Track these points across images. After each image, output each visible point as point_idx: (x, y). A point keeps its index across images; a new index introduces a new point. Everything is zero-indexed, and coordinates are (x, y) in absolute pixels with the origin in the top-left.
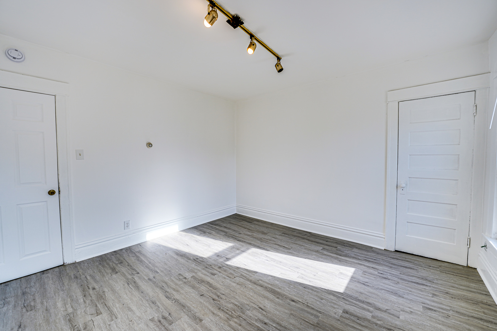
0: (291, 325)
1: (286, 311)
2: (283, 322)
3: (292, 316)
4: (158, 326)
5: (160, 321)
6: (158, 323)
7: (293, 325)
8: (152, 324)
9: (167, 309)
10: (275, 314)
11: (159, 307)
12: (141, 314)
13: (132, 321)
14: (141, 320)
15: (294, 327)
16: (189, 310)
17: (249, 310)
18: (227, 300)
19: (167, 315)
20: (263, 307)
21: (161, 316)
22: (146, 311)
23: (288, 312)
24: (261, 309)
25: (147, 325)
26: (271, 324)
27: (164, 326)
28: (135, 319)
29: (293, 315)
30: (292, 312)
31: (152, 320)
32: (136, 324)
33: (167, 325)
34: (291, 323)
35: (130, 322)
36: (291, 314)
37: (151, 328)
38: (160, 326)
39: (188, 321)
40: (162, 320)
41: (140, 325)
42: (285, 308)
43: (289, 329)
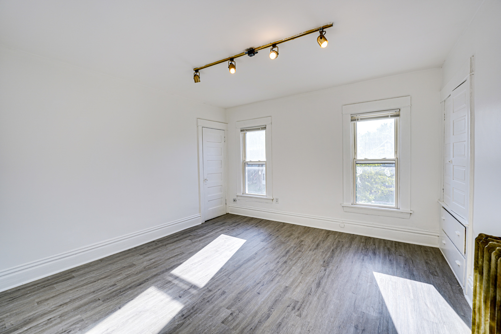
4: (304, 308)
5: (298, 310)
6: (301, 309)
8: (304, 313)
9: (284, 310)
11: (284, 318)
12: (298, 327)
13: (308, 330)
14: (305, 323)
16: (279, 296)
19: (290, 308)
21: (294, 311)
22: (292, 325)
25: (306, 315)
27: (301, 305)
28: (305, 329)
31: (300, 315)
32: (310, 325)
33: (299, 303)
35: (311, 330)
37: (308, 312)
38: (303, 307)
39: (290, 293)
40: (297, 308)
41: (309, 320)
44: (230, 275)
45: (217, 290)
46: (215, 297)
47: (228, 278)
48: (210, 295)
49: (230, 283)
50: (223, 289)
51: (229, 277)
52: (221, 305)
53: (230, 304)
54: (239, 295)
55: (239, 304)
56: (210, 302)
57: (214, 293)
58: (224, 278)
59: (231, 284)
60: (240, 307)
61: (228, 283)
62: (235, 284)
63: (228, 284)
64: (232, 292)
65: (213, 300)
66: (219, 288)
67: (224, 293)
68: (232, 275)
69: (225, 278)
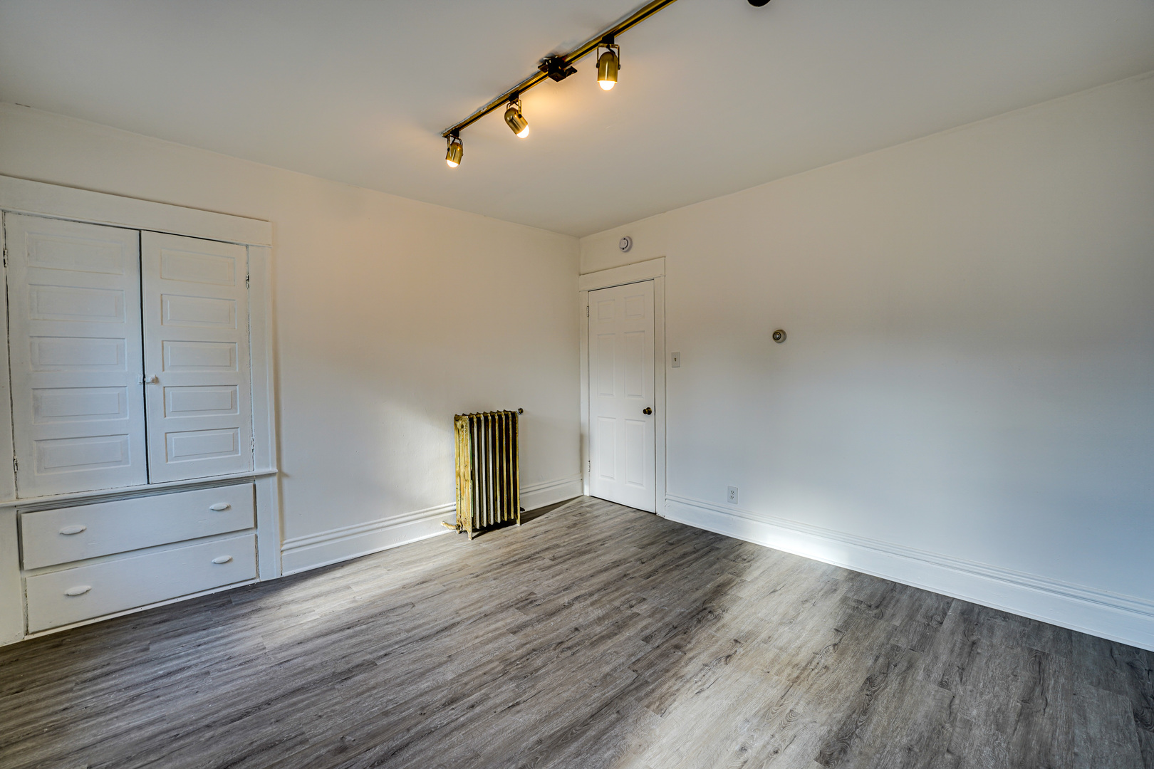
0: (447, 747)
1: (489, 748)
2: (463, 734)
3: (469, 755)
7: (446, 750)
10: (492, 725)
15: (440, 751)
17: (517, 687)
18: (555, 659)
20: (518, 708)
23: (485, 751)
24: (513, 706)
26: (468, 715)
29: (472, 758)
30: (482, 759)
34: (453, 748)
36: (477, 756)
42: (499, 748)
43: (440, 740)
44: (634, 682)
45: (664, 647)
46: (664, 634)
47: (639, 675)
48: (676, 639)
49: (633, 659)
50: (649, 648)
51: (635, 675)
52: (650, 620)
53: (634, 620)
54: (616, 631)
55: (617, 618)
56: (671, 626)
57: (667, 641)
58: (650, 676)
59: (632, 655)
60: (616, 614)
61: (639, 660)
62: (623, 655)
63: (639, 656)
64: (629, 638)
65: (667, 630)
66: (659, 651)
67: (647, 639)
68: (629, 681)
69: (648, 674)
